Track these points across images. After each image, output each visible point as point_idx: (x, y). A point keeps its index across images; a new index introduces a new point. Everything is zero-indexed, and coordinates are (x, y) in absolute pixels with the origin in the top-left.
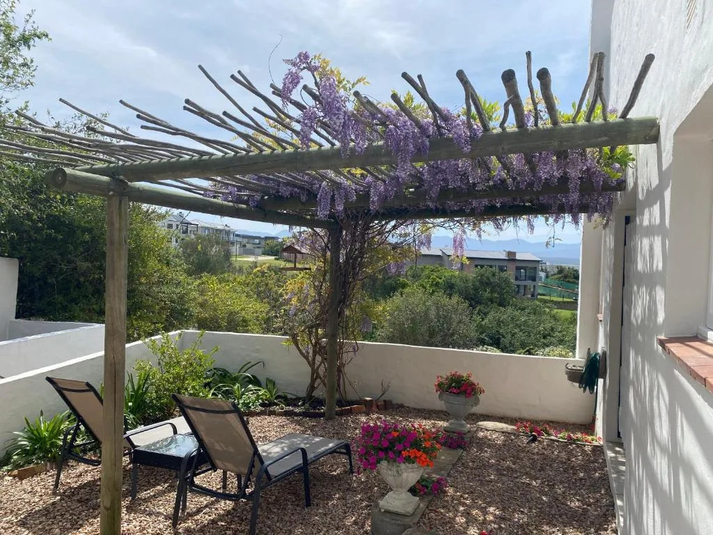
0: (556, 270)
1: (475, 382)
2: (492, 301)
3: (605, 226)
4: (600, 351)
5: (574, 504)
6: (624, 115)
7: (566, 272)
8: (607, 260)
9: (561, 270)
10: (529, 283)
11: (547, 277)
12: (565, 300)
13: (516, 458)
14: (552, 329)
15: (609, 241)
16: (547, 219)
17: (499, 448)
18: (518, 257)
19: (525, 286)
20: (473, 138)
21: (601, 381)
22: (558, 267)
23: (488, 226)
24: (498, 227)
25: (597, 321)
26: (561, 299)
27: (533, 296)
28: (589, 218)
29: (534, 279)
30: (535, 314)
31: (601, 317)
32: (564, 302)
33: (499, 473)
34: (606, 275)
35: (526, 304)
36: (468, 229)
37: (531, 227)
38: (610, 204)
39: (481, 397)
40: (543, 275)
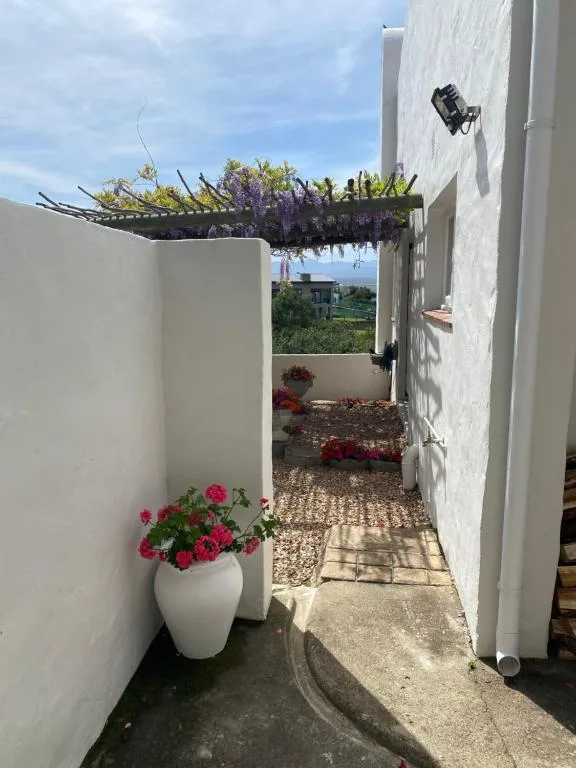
0: (349, 291)
1: (309, 370)
2: (294, 322)
3: (396, 250)
4: (393, 342)
5: (380, 431)
6: (405, 193)
7: (358, 292)
8: (397, 275)
9: (353, 290)
10: (325, 305)
11: (340, 298)
12: (359, 320)
13: (340, 416)
14: (350, 345)
15: (399, 262)
16: (354, 246)
17: (329, 413)
18: (313, 279)
19: (320, 309)
20: (324, 204)
21: (394, 362)
22: (350, 288)
23: (308, 253)
24: (317, 253)
25: (391, 322)
26: (354, 320)
27: (328, 318)
28: (385, 245)
29: (328, 301)
30: (334, 332)
31: (393, 319)
32: (358, 323)
33: (333, 423)
34: (397, 287)
35: (325, 323)
36: (293, 255)
37: (342, 252)
38: (400, 234)
39: (314, 381)
40: (336, 296)
